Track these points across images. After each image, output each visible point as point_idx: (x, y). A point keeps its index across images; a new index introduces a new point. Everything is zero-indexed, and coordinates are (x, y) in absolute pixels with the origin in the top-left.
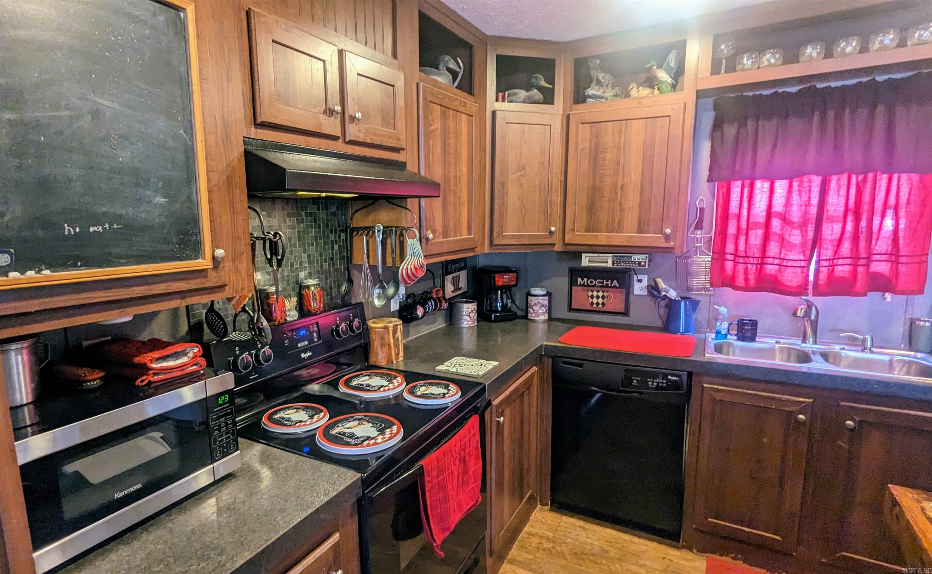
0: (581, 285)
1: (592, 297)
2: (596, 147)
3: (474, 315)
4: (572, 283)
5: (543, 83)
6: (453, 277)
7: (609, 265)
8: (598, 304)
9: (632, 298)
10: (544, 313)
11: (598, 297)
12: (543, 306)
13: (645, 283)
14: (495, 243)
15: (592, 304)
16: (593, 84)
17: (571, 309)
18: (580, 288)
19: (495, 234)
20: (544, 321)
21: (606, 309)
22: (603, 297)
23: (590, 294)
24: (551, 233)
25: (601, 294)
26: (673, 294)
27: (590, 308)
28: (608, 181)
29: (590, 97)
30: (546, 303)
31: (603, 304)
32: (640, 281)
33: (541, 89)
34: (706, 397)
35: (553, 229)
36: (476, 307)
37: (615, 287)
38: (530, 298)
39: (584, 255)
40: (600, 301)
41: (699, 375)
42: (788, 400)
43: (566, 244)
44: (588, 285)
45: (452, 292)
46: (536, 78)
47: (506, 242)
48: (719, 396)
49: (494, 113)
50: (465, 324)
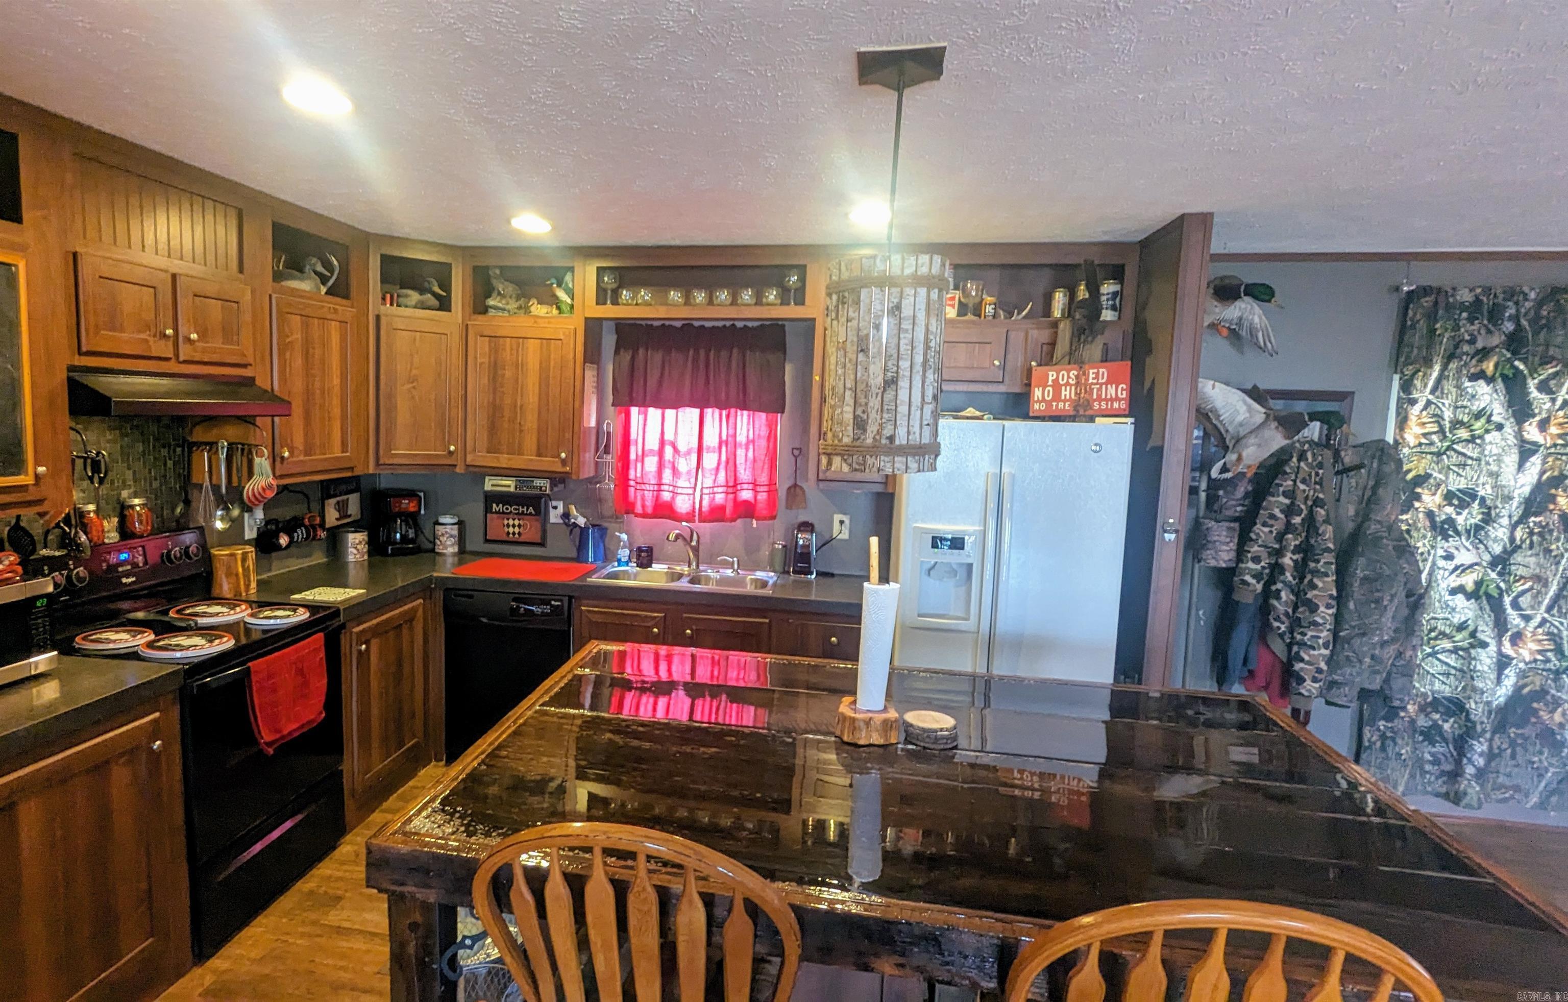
0: (496, 512)
1: (508, 526)
2: (495, 363)
3: (364, 548)
4: (488, 510)
5: (436, 289)
6: (338, 503)
7: (512, 489)
8: (514, 534)
9: (548, 527)
10: (452, 545)
11: (514, 526)
12: (452, 536)
13: (561, 510)
14: (381, 462)
15: (508, 533)
16: (494, 294)
17: (487, 541)
18: (495, 516)
19: (381, 452)
20: (454, 555)
21: (522, 539)
22: (519, 526)
23: (506, 522)
24: (451, 453)
25: (517, 522)
26: (581, 521)
27: (505, 538)
28: (508, 401)
29: (491, 307)
30: (455, 532)
31: (519, 534)
32: (555, 508)
33: (435, 295)
34: (584, 620)
35: (452, 448)
36: (366, 538)
37: (530, 514)
38: (437, 527)
39: (487, 478)
40: (517, 530)
41: (578, 599)
42: (646, 617)
43: (468, 466)
44: (503, 513)
45: (337, 519)
46: (429, 282)
47: (396, 461)
48: (595, 618)
49: (378, 318)
50: (351, 558)
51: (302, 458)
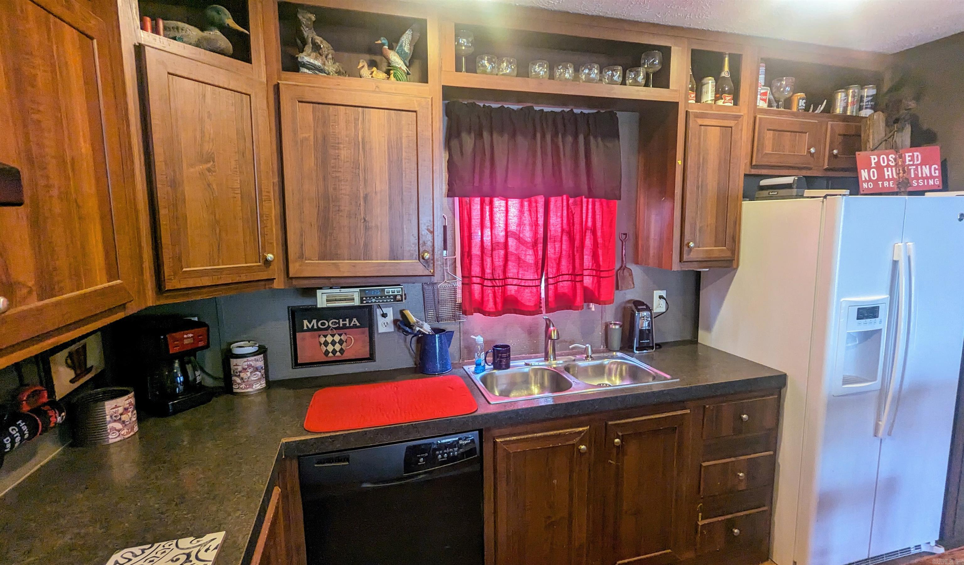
0: (309, 330)
1: (326, 344)
2: (324, 138)
3: (131, 416)
4: (295, 328)
5: (230, 22)
6: (70, 355)
7: (357, 303)
8: (334, 352)
9: (376, 337)
10: (259, 379)
11: (333, 343)
12: (257, 369)
13: (390, 317)
14: (169, 286)
15: (327, 353)
16: (308, 48)
17: (296, 364)
18: (308, 334)
19: (167, 270)
20: (261, 392)
21: (347, 356)
22: (341, 342)
23: (322, 340)
24: (267, 262)
25: (337, 338)
26: (427, 328)
27: (324, 359)
28: (345, 189)
29: (304, 65)
30: (261, 364)
31: (342, 351)
32: (384, 315)
33: (226, 31)
34: (500, 452)
35: (270, 257)
36: (133, 400)
37: (355, 326)
38: (233, 361)
39: (319, 292)
40: (338, 347)
41: (489, 429)
43: (292, 278)
44: (319, 329)
45: (72, 381)
46: (218, 12)
47: (191, 283)
49: (139, 50)
50: (113, 438)
51: (34, 304)
